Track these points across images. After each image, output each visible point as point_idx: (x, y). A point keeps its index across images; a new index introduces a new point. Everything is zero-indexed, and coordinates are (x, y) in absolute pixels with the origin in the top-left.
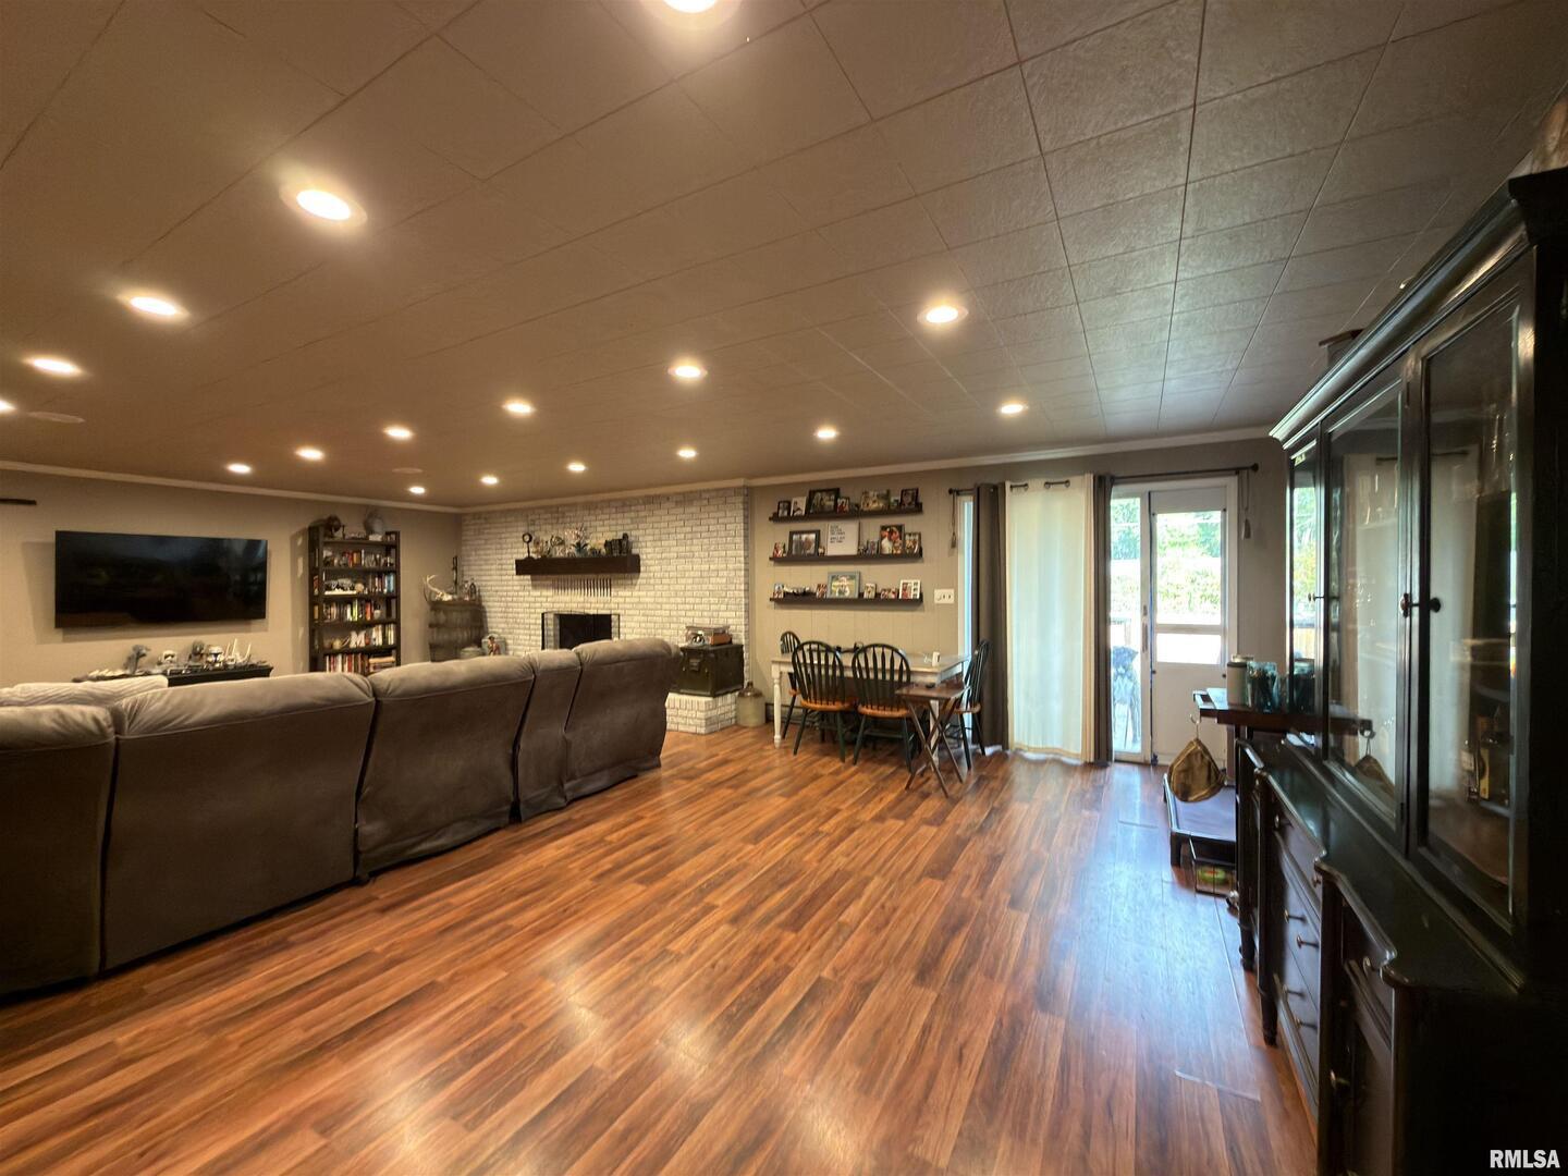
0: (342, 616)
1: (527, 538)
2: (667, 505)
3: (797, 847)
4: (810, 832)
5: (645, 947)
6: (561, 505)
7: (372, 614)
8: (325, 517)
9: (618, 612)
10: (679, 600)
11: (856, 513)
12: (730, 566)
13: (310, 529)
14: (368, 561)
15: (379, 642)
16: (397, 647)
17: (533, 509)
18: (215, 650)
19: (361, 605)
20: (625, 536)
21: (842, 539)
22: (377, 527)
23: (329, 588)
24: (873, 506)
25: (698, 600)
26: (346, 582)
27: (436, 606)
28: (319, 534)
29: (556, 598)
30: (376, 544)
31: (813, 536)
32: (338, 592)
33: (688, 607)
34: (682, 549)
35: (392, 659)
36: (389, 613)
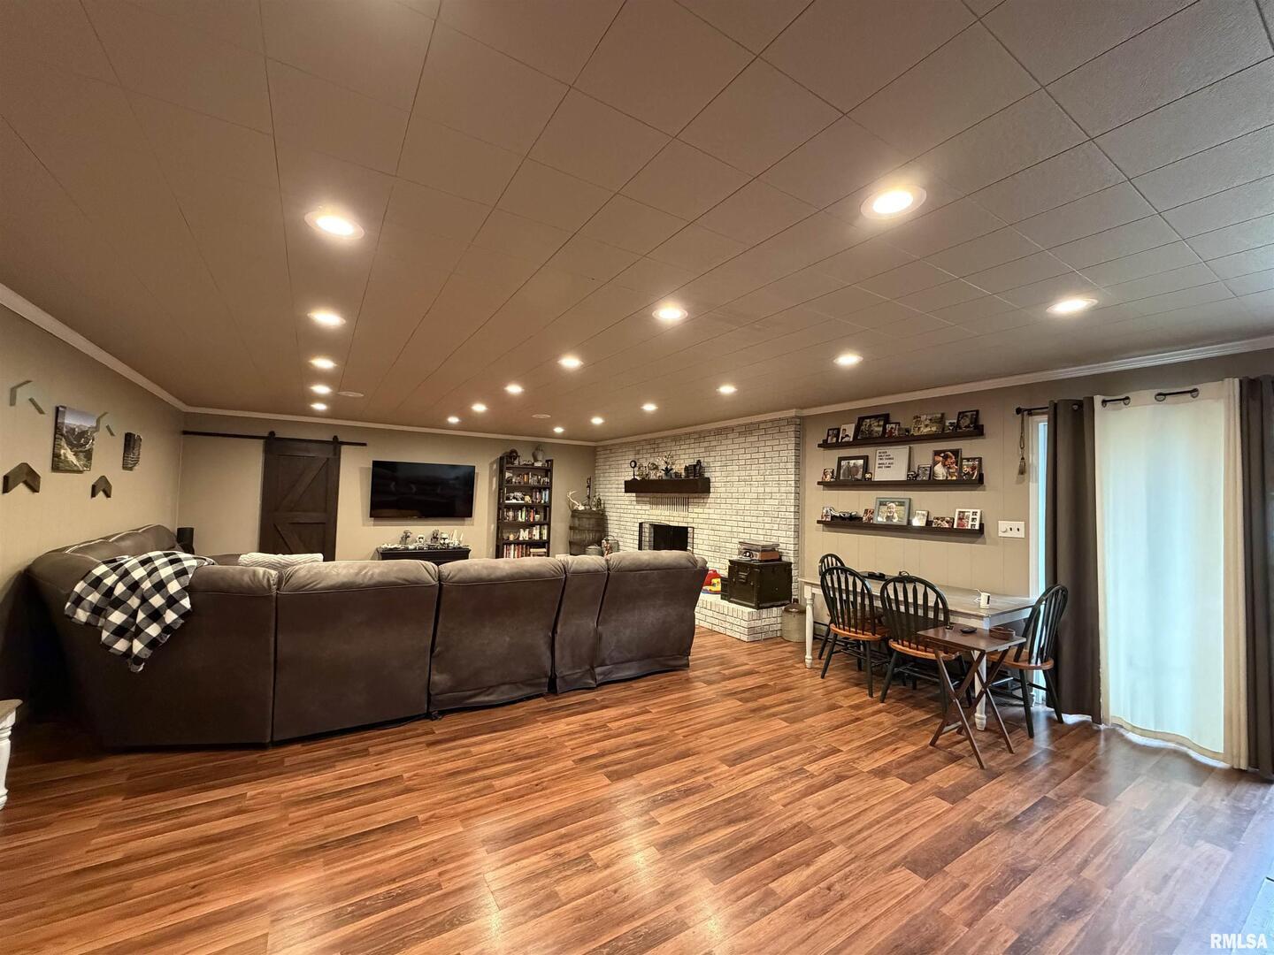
0: (515, 517)
1: (633, 464)
2: (730, 436)
3: (771, 781)
4: (794, 768)
5: (573, 845)
6: (658, 438)
7: (534, 518)
8: (509, 451)
9: (693, 525)
10: (739, 518)
11: (906, 438)
12: (783, 489)
13: (501, 459)
14: (533, 481)
15: (537, 537)
16: (548, 541)
17: (638, 442)
18: (444, 536)
19: (527, 511)
20: (699, 462)
21: (892, 464)
22: (540, 458)
23: (508, 499)
24: (925, 430)
25: (754, 519)
26: (519, 495)
27: (575, 513)
28: (506, 461)
29: (654, 512)
30: (538, 468)
31: (861, 462)
32: (514, 501)
33: (746, 524)
34: (743, 473)
35: (545, 550)
36: (545, 518)
